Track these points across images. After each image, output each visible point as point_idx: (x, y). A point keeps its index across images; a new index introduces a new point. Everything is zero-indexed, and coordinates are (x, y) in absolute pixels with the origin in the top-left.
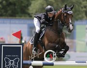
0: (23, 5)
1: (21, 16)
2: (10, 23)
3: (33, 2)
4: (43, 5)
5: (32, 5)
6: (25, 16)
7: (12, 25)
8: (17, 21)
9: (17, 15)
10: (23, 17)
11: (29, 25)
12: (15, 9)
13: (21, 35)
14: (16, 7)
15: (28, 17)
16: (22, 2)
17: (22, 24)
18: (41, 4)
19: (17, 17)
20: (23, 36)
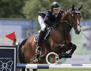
0: (17, 5)
1: (14, 17)
2: (3, 24)
3: (27, 2)
4: (38, 5)
5: (26, 5)
6: (18, 17)
7: (5, 26)
8: (10, 22)
9: (10, 16)
10: (16, 19)
11: (22, 26)
12: (8, 9)
13: (15, 36)
14: (9, 8)
15: (22, 19)
16: (15, 2)
17: (15, 25)
18: (35, 4)
19: (10, 18)
20: (16, 38)
